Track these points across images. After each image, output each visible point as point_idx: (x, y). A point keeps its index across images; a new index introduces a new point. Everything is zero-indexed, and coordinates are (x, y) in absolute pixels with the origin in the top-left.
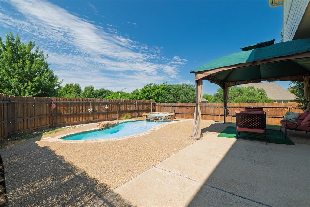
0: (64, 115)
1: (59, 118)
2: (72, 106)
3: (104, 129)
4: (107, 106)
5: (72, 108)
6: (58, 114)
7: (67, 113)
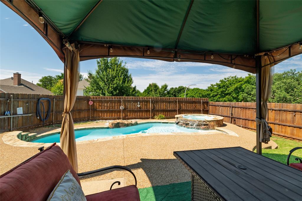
0: (99, 111)
1: (95, 113)
2: (106, 103)
3: (113, 128)
4: (140, 104)
5: (106, 104)
6: (94, 110)
7: (102, 109)
